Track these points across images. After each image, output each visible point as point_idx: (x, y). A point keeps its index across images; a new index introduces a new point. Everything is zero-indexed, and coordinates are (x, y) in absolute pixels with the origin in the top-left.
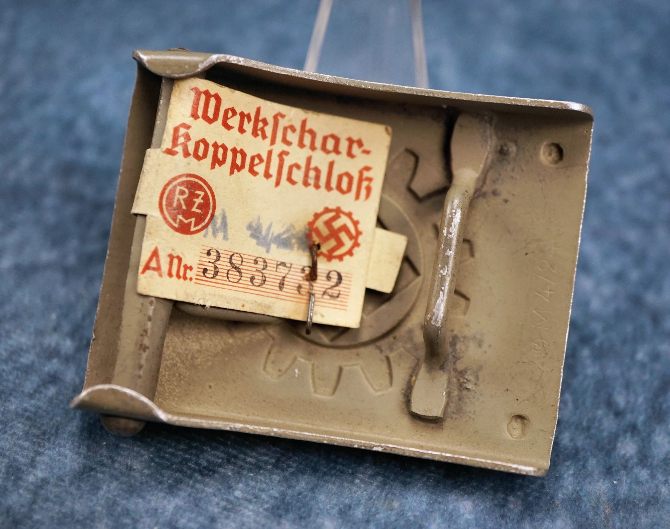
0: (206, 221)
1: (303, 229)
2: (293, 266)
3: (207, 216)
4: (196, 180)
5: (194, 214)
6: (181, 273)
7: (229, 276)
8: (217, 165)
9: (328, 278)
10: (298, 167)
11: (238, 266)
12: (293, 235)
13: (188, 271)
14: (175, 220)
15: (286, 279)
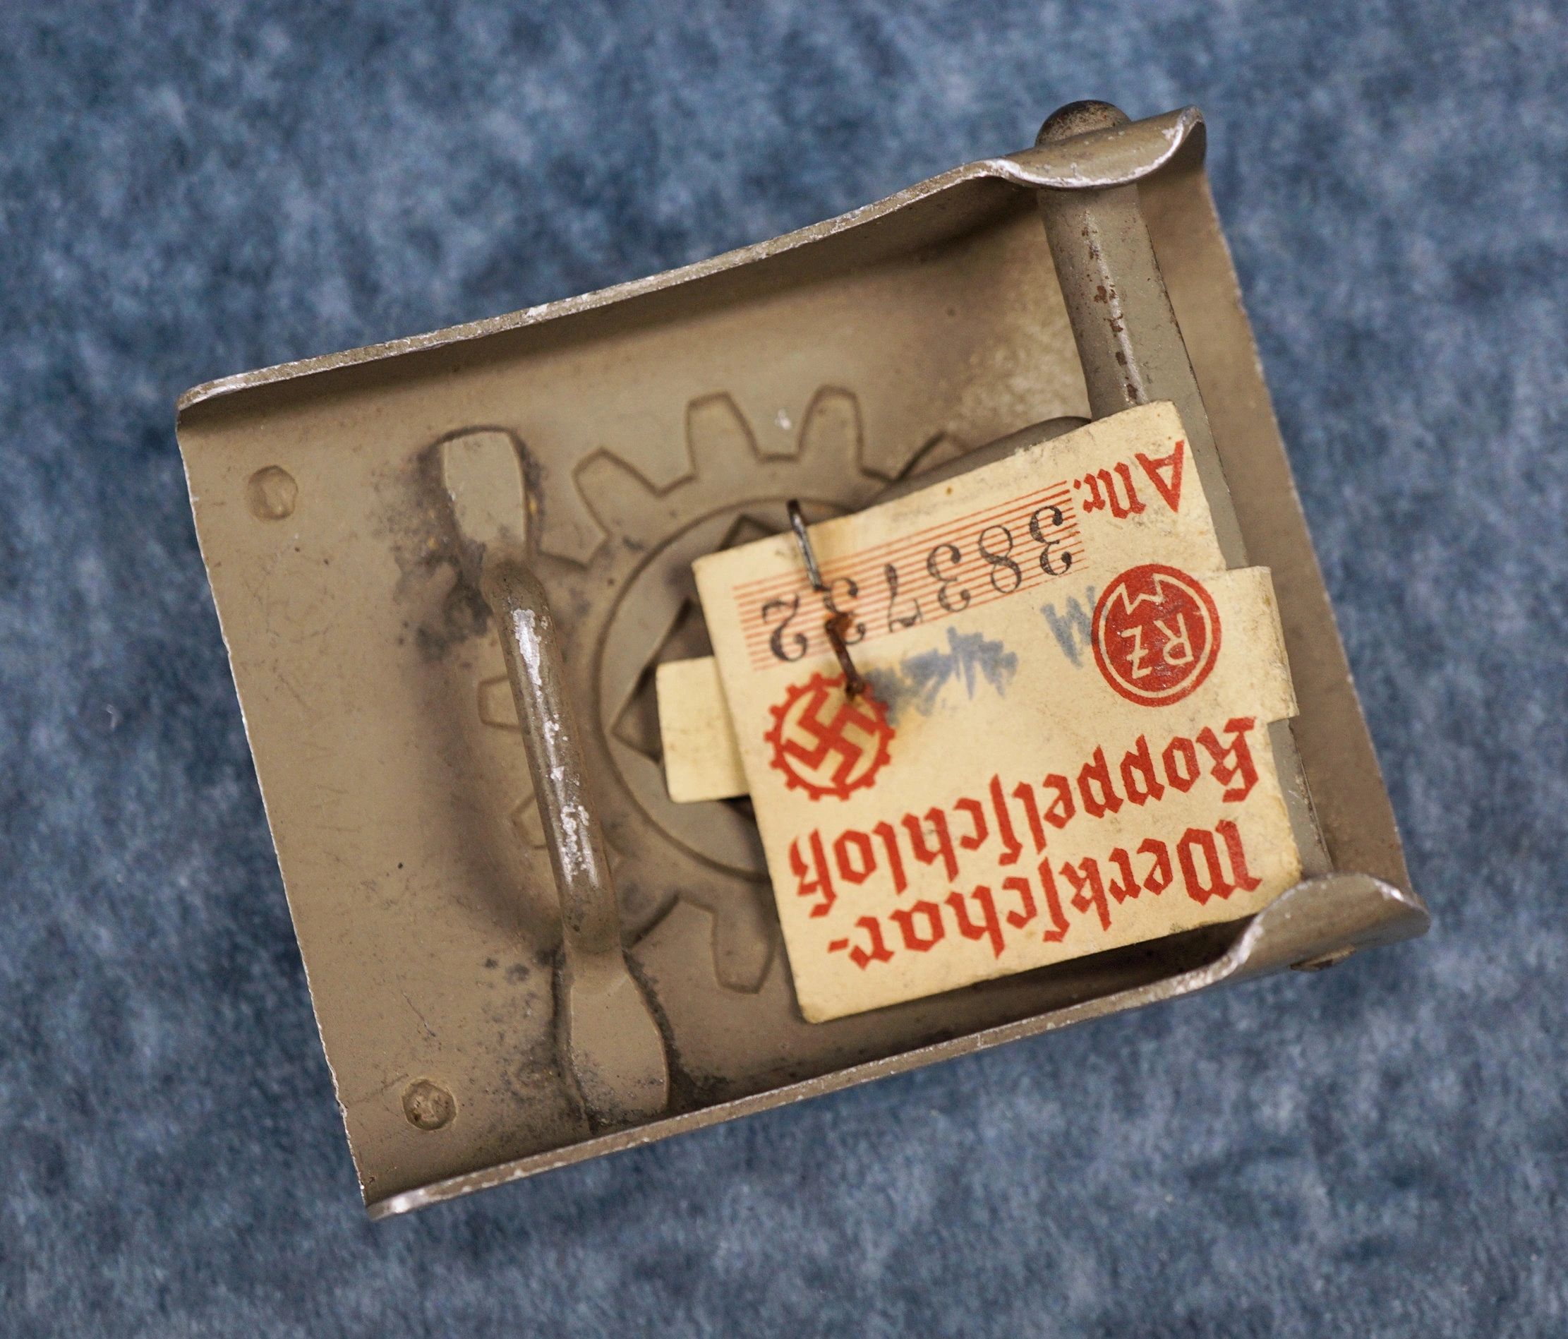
0: (1102, 623)
1: (899, 716)
2: (886, 629)
3: (1105, 633)
4: (1162, 694)
5: (1131, 621)
6: (1101, 485)
7: (1005, 536)
8: (1135, 751)
9: (801, 639)
10: (969, 843)
11: (998, 567)
12: (915, 693)
13: (1091, 499)
14: (1165, 586)
15: (888, 594)
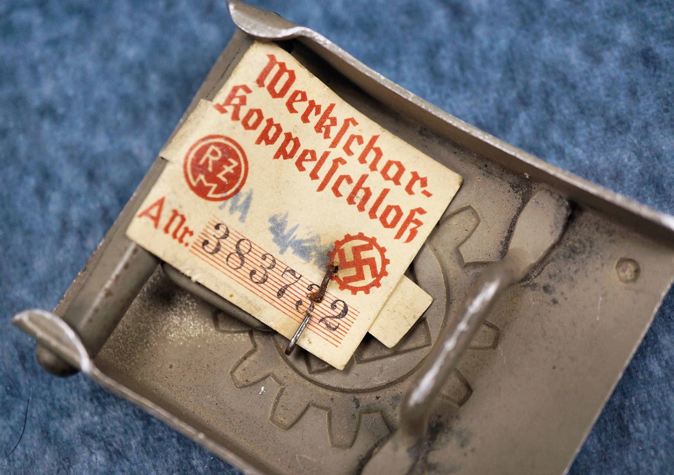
0: (229, 193)
1: (328, 246)
2: (302, 278)
3: (231, 188)
4: (235, 148)
5: (218, 181)
6: (179, 234)
7: (230, 259)
8: (263, 142)
9: (333, 306)
10: (350, 181)
11: (243, 253)
12: (315, 247)
13: (187, 235)
14: (195, 178)
15: (288, 288)
